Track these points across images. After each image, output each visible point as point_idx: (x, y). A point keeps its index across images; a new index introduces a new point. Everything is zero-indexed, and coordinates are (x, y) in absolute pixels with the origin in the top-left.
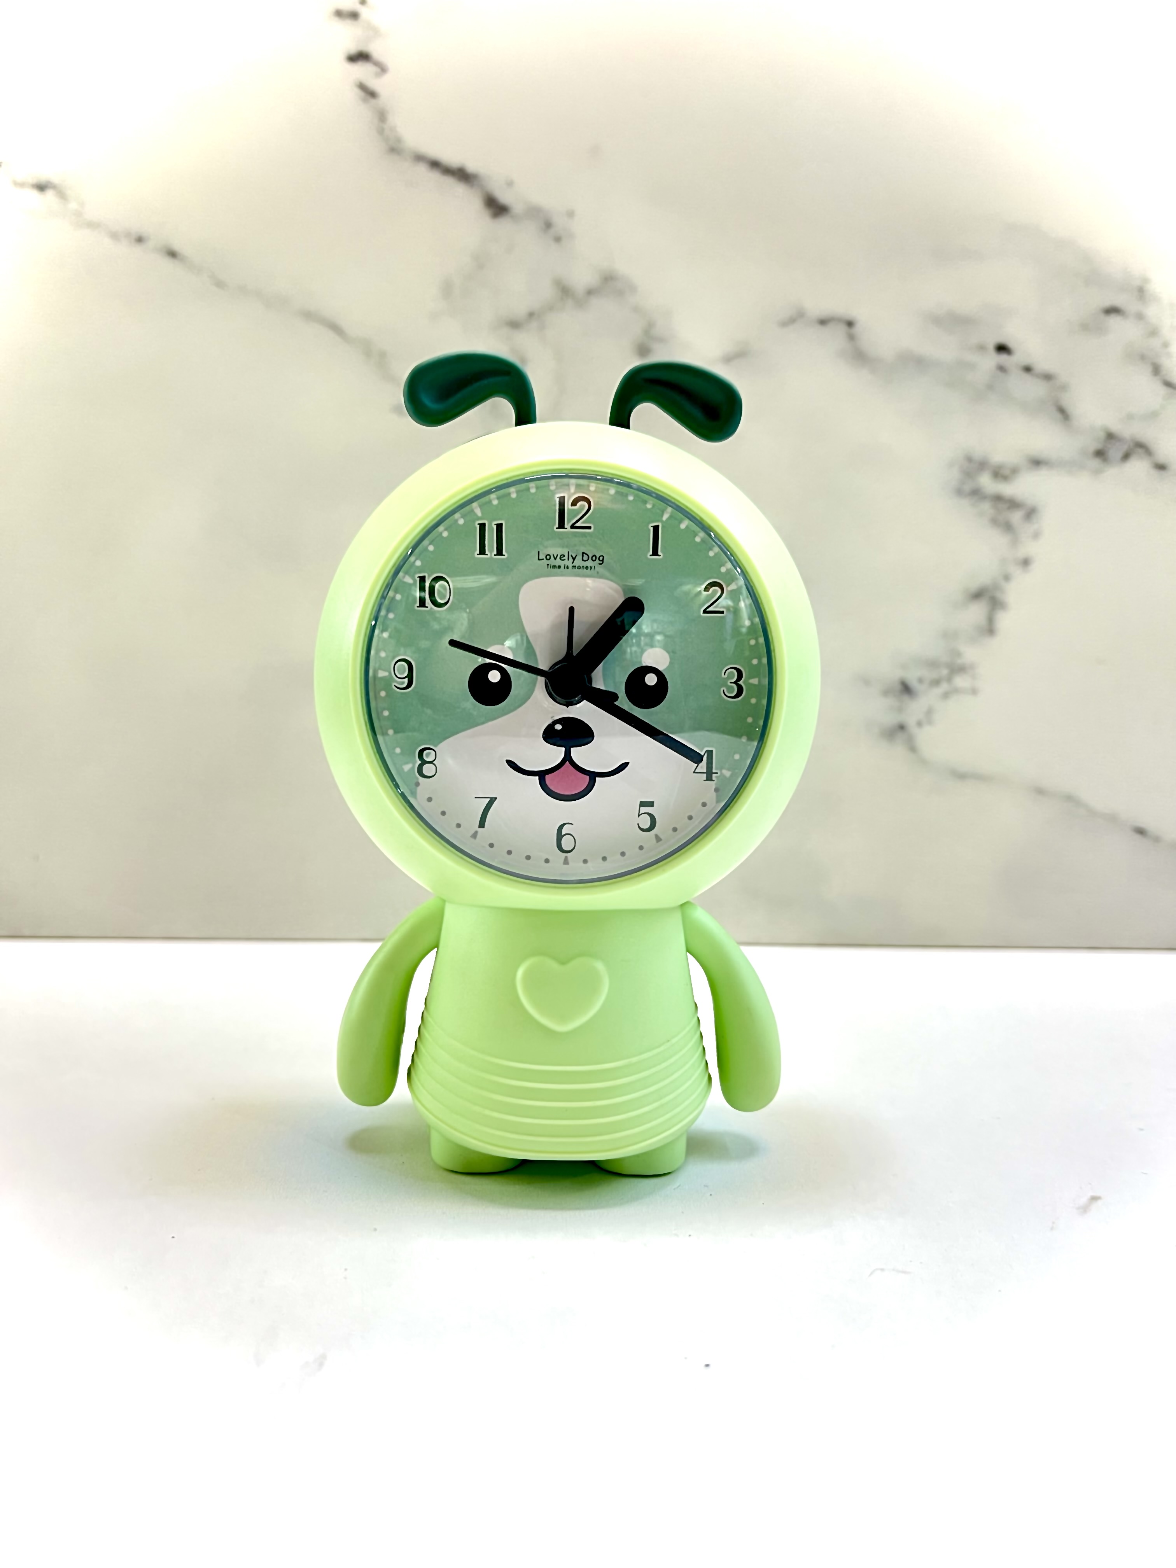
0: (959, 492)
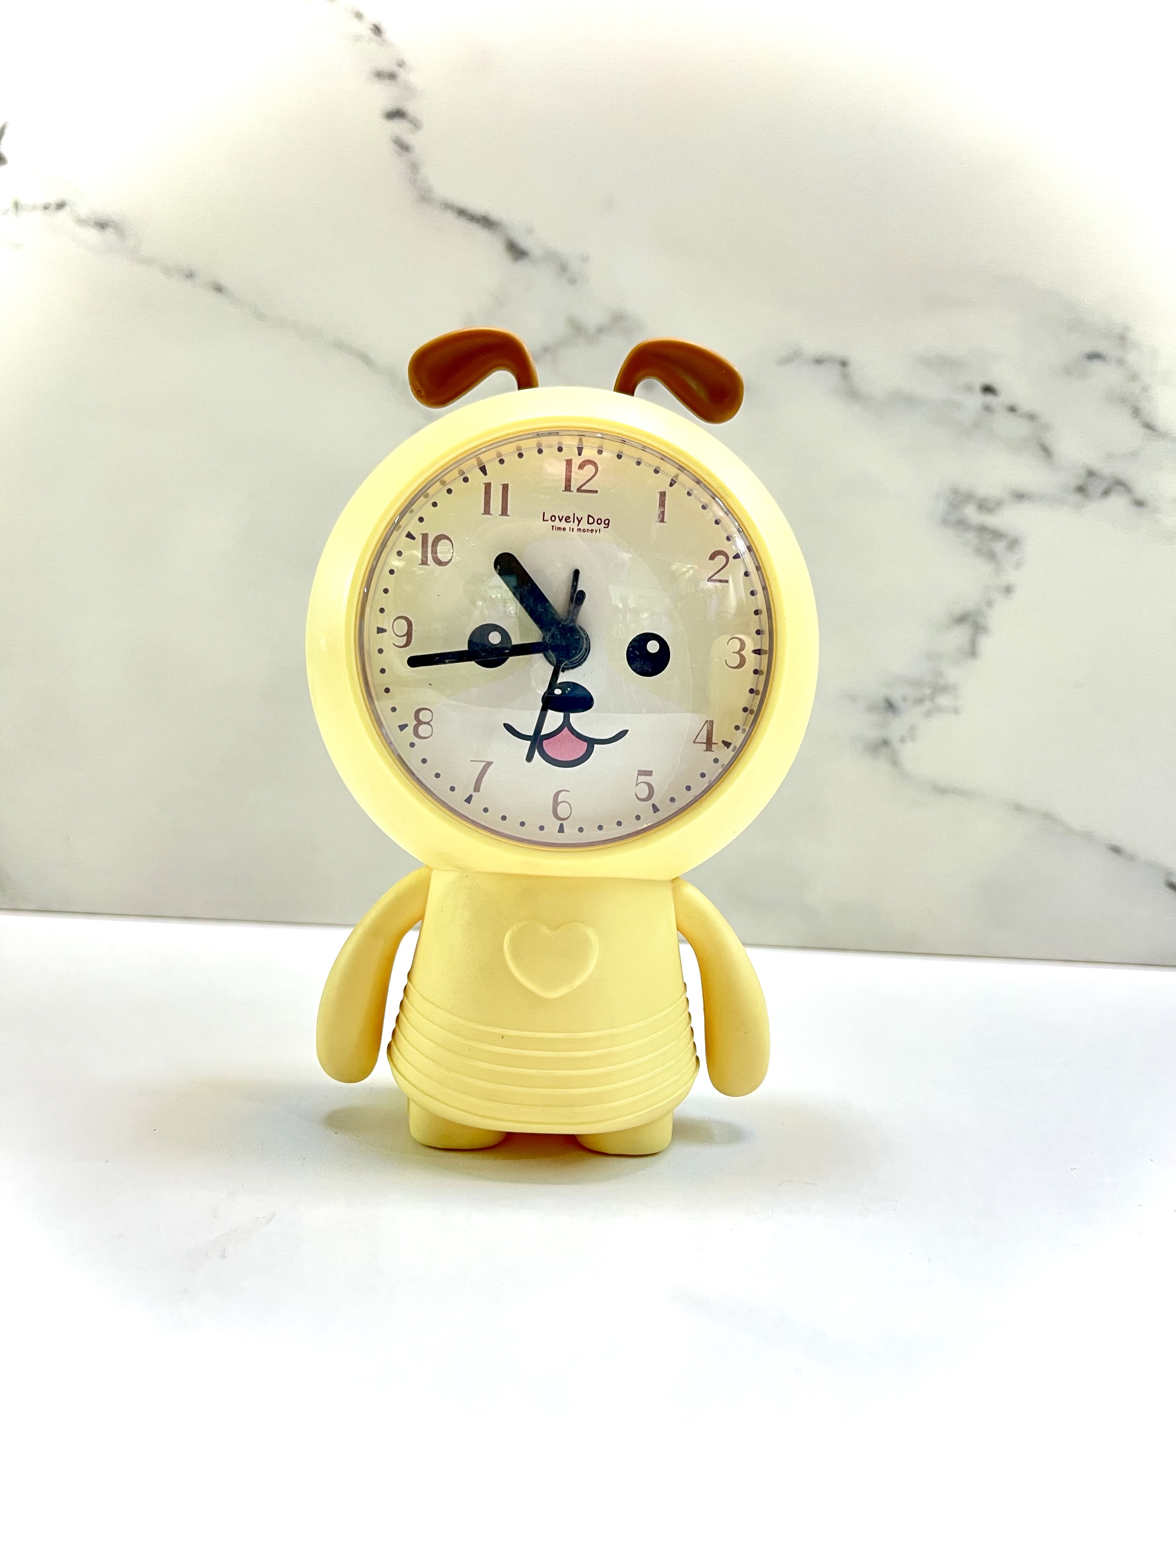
0: (945, 522)
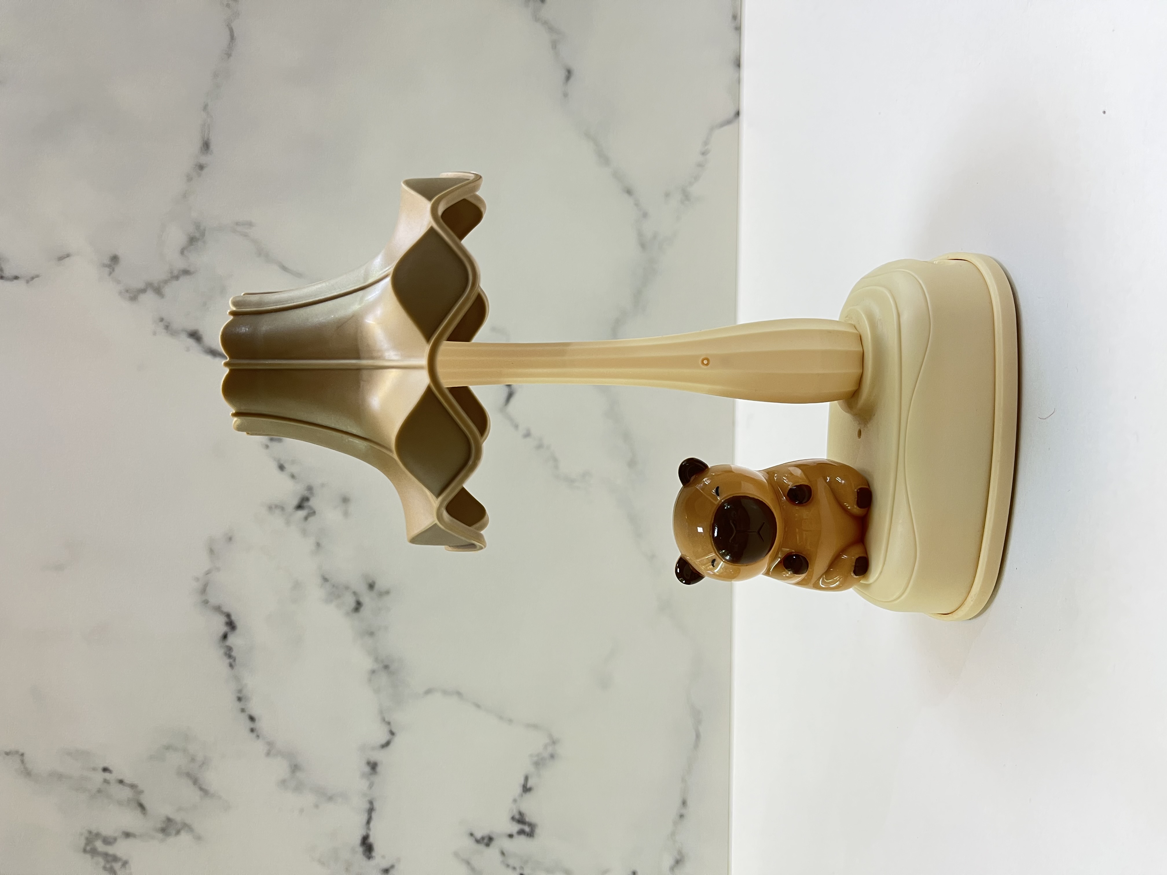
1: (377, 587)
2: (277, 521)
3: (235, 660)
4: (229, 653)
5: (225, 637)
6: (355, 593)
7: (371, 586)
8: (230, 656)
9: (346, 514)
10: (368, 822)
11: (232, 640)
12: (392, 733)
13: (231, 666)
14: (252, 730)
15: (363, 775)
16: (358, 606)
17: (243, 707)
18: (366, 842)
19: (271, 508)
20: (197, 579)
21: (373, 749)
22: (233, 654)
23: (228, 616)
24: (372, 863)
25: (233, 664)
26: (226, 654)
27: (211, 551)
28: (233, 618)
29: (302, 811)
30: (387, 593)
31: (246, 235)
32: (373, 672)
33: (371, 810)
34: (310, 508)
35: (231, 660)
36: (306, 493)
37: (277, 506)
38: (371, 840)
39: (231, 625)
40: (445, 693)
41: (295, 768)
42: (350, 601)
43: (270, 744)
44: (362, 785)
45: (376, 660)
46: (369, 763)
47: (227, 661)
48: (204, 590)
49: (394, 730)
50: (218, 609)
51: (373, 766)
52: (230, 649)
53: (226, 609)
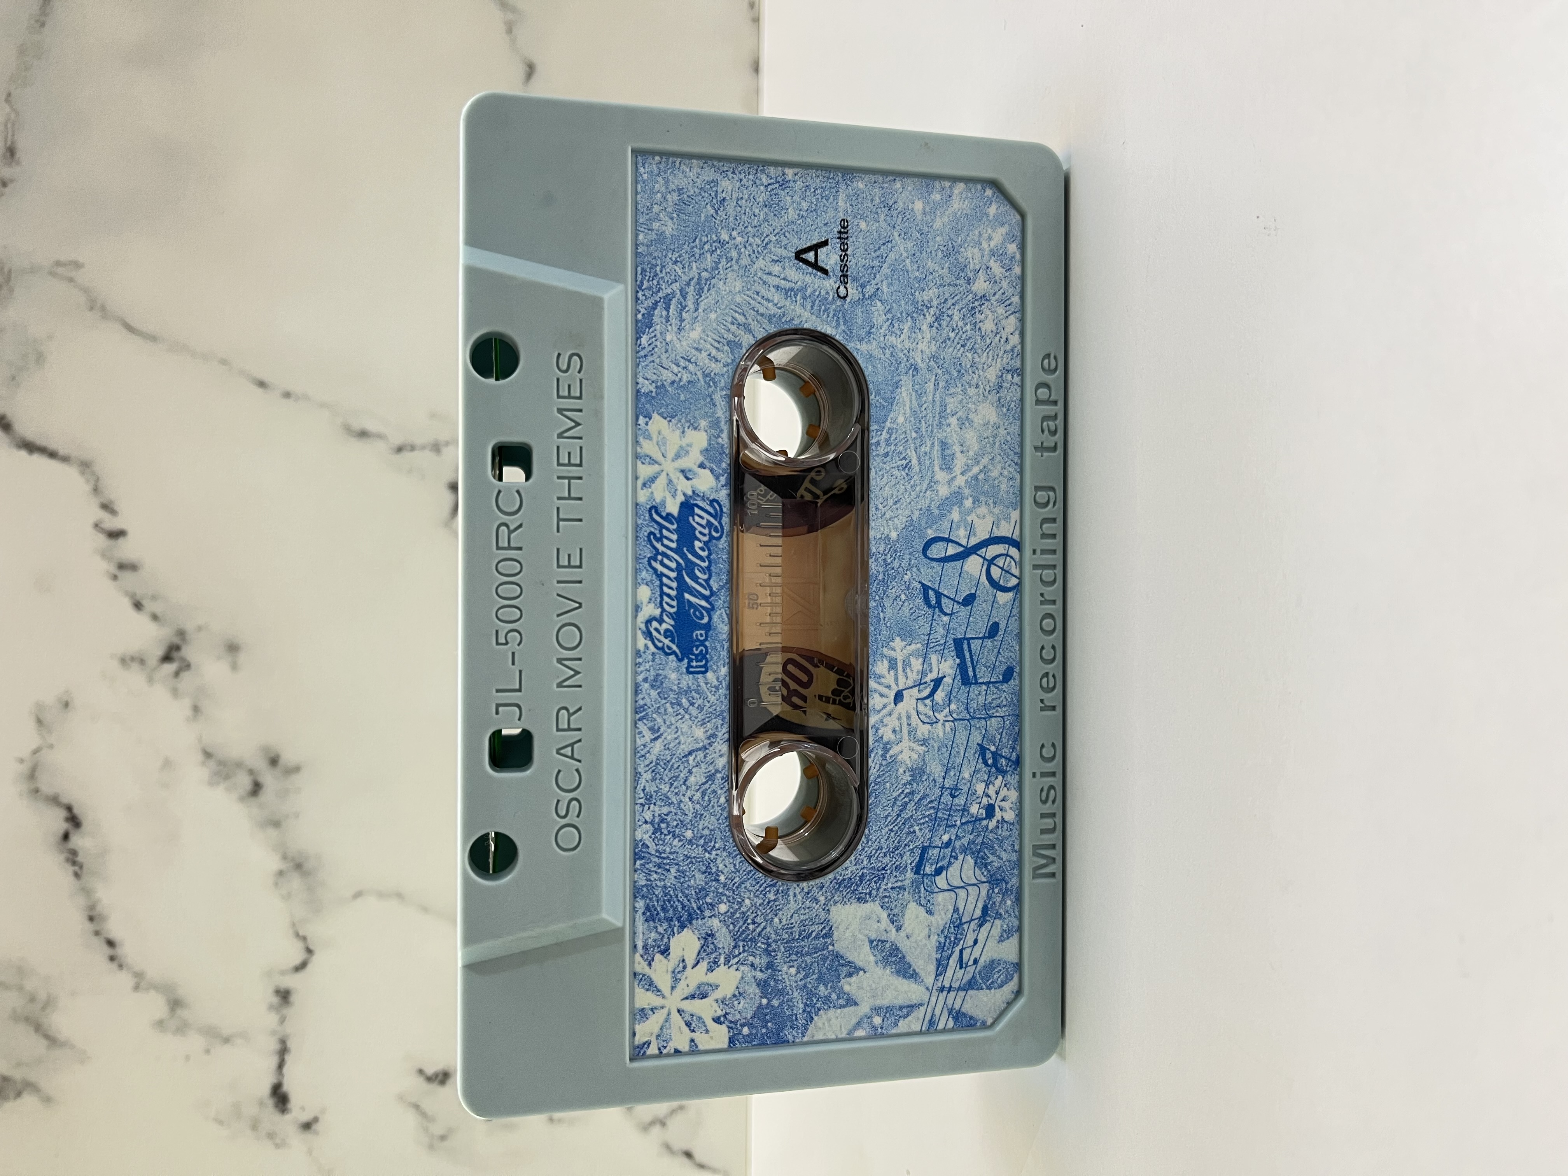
1: (282, 762)
2: (135, 677)
3: (81, 867)
4: (73, 858)
5: (66, 837)
6: (251, 772)
7: (274, 761)
8: (74, 863)
9: (234, 667)
10: (281, 1066)
11: (78, 841)
12: (309, 951)
13: (77, 875)
14: (112, 959)
15: (271, 1007)
16: (256, 788)
17: (98, 928)
18: (278, 1091)
19: (125, 661)
20: (22, 761)
21: (283, 973)
22: (79, 859)
23: (69, 808)
24: (288, 1117)
25: (79, 872)
26: (67, 860)
27: (39, 721)
28: (76, 811)
29: (188, 1058)
30: (297, 769)
31: (71, 280)
32: (281, 873)
33: (283, 1051)
34: (183, 660)
35: (76, 868)
36: (176, 640)
37: (133, 659)
38: (287, 1087)
39: (74, 821)
40: (381, 895)
41: (176, 1004)
42: (244, 781)
43: (139, 976)
44: (272, 1019)
45: (285, 857)
46: (278, 992)
47: (71, 869)
48: (32, 775)
49: (311, 947)
50: (55, 800)
51: (284, 996)
52: (74, 853)
53: (65, 800)
